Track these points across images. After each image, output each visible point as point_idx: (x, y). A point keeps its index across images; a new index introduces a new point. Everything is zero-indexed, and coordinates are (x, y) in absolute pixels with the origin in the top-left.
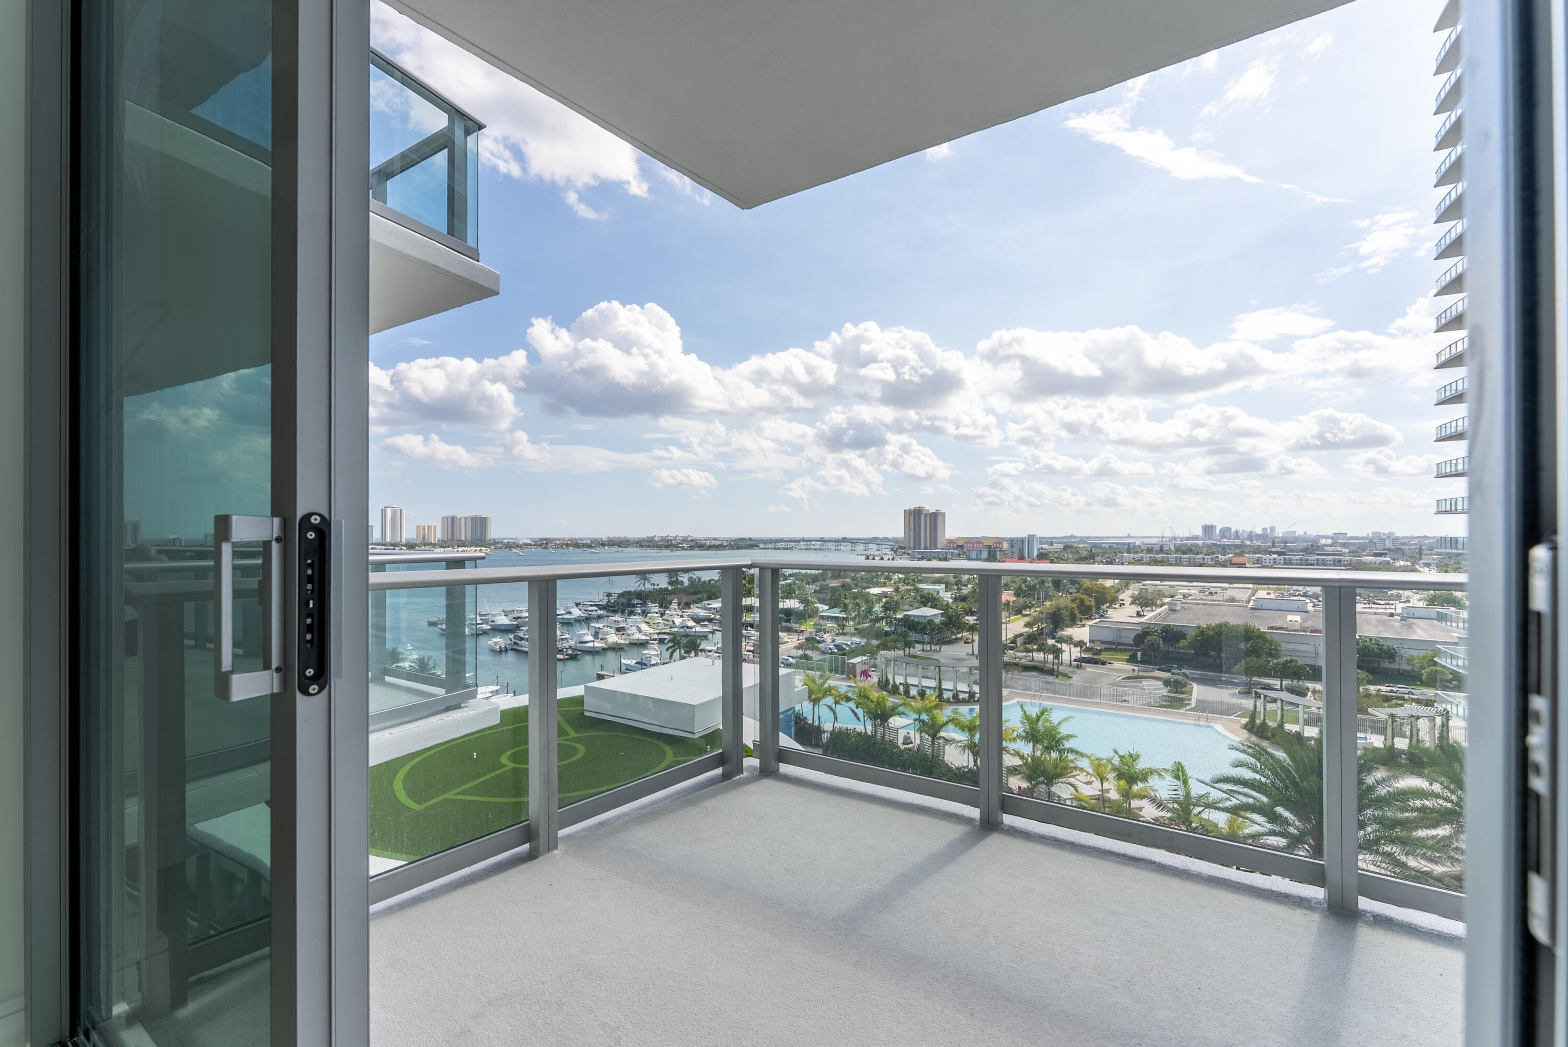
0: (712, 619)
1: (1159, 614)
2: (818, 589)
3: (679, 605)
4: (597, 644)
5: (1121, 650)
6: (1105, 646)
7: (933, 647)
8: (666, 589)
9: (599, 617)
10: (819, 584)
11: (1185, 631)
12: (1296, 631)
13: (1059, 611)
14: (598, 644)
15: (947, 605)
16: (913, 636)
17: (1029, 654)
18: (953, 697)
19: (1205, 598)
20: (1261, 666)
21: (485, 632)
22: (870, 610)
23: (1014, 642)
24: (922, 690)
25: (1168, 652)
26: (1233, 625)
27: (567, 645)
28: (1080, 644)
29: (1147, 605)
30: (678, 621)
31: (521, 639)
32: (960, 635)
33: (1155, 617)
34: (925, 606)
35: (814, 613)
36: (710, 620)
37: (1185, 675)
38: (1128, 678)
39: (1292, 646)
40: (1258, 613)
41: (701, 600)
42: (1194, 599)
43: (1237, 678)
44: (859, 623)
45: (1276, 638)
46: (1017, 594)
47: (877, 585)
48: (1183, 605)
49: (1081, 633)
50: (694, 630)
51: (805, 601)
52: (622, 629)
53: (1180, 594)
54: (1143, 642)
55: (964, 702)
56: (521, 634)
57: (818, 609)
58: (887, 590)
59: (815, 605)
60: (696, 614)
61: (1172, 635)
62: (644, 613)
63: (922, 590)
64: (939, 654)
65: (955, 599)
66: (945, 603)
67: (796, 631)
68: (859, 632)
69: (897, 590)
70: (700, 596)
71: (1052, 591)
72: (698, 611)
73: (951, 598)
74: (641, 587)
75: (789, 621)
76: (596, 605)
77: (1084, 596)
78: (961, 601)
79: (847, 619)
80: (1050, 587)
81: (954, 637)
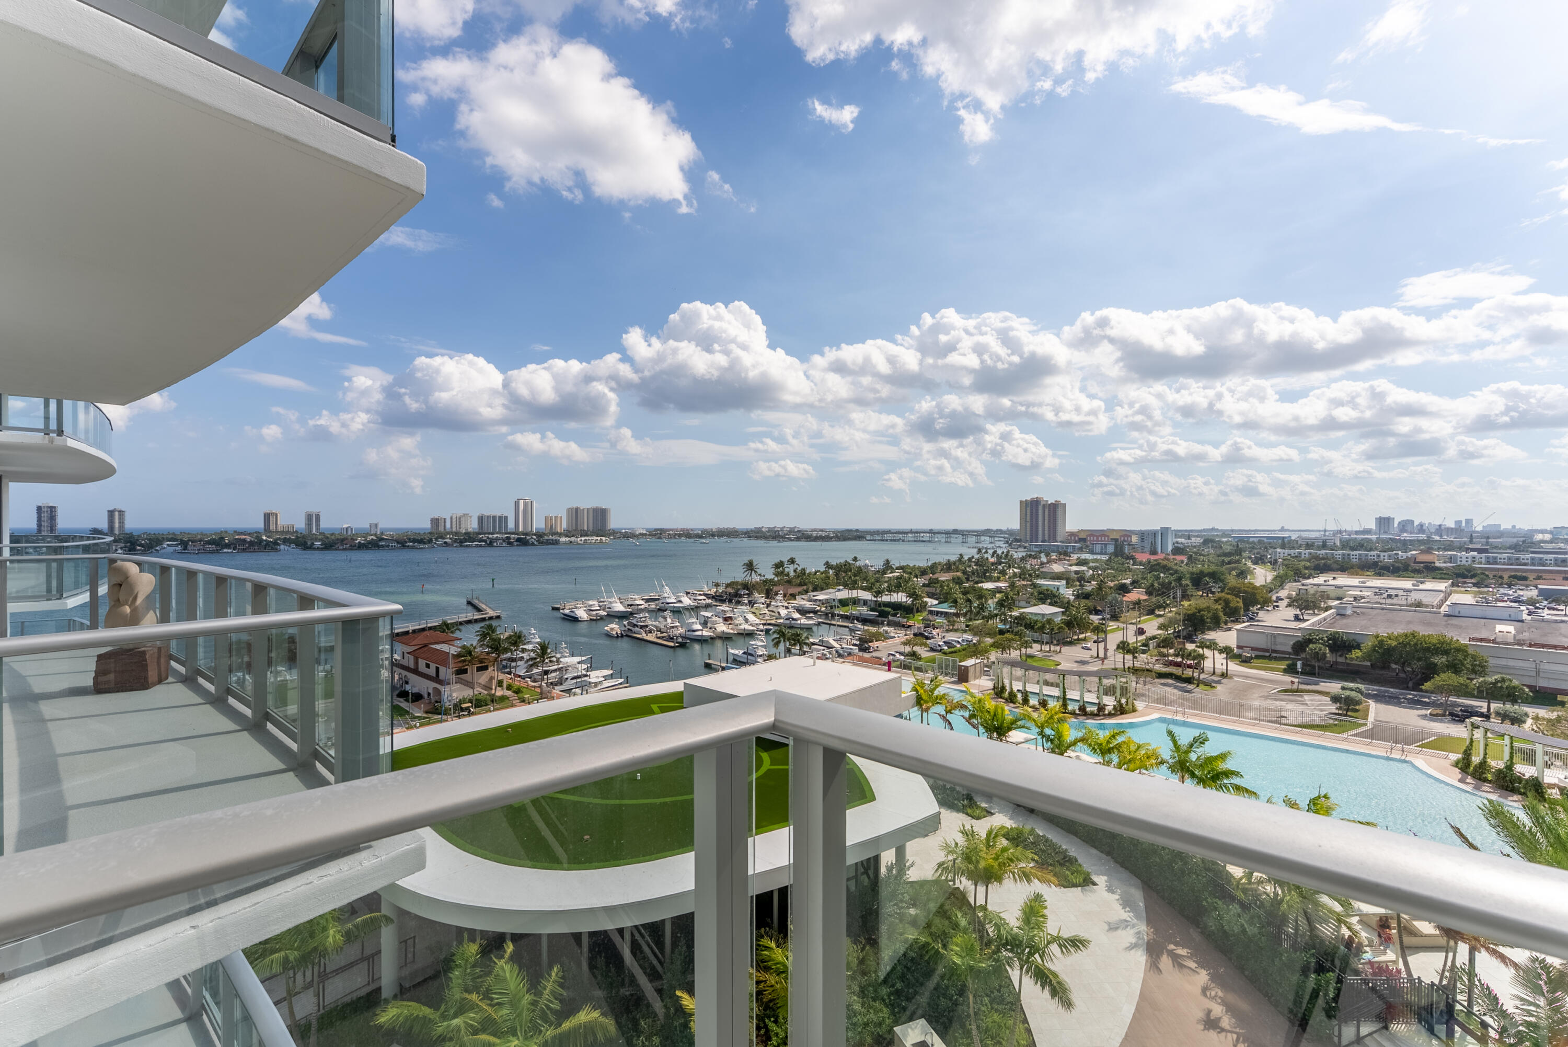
0: (818, 611)
1: (1325, 619)
2: (927, 582)
3: (785, 596)
5: (1276, 659)
6: (1256, 653)
7: (1053, 648)
8: (772, 580)
9: (707, 606)
10: (927, 577)
11: (1359, 639)
12: (1507, 644)
13: (1199, 612)
14: (706, 633)
15: (1069, 602)
16: (1029, 635)
17: (1163, 659)
18: (1080, 709)
19: (1383, 601)
20: (1462, 684)
21: (602, 618)
22: (982, 608)
23: (1144, 644)
24: (1044, 700)
25: (1339, 663)
26: (1424, 636)
27: (677, 634)
28: (1227, 651)
29: (1307, 608)
30: (783, 612)
31: (635, 626)
32: (1081, 636)
33: (1319, 622)
34: (1044, 603)
35: (922, 608)
36: (815, 612)
37: (1360, 691)
38: (1286, 691)
39: (1503, 662)
40: (1455, 621)
41: (806, 592)
42: (1368, 602)
43: (1429, 698)
44: (970, 620)
45: (1483, 654)
46: (1149, 593)
47: (990, 579)
48: (1355, 610)
49: (1227, 637)
50: (799, 622)
51: (913, 595)
52: (729, 619)
53: (1351, 596)
54: (1305, 651)
55: (1093, 715)
56: (634, 622)
57: (926, 603)
58: (1001, 585)
59: (924, 599)
60: (801, 606)
61: (1341, 644)
62: (751, 604)
63: (1040, 586)
64: (1060, 655)
65: (1077, 597)
66: (1066, 601)
67: (904, 626)
68: (969, 629)
69: (1012, 585)
70: (805, 587)
71: (1191, 590)
72: (803, 602)
73: (1073, 595)
74: (748, 578)
75: (895, 615)
76: (705, 595)
77: (1229, 596)
78: (1084, 598)
79: (957, 615)
80: (1188, 585)
81: (1076, 637)
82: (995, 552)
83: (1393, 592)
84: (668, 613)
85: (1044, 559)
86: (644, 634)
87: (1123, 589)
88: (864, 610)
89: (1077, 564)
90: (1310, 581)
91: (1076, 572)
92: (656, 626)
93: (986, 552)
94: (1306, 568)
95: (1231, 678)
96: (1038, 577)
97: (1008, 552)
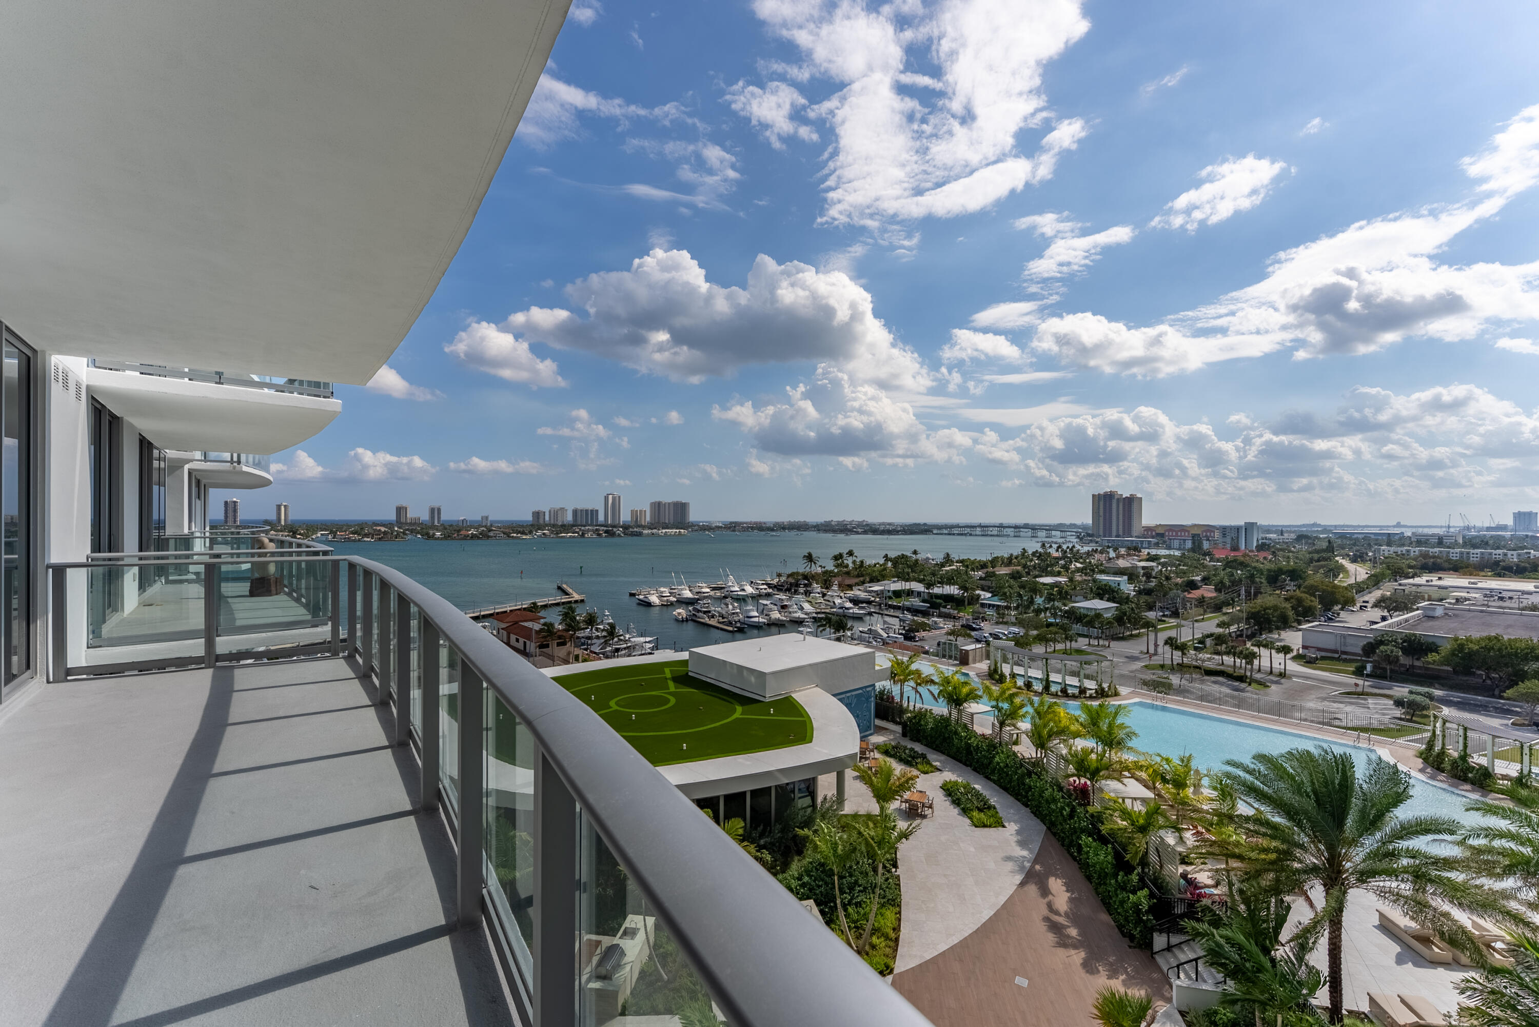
0: (872, 601)
1: (1406, 620)
2: (984, 576)
3: (840, 586)
4: (761, 620)
5: (1345, 661)
6: (1323, 654)
7: (1101, 642)
8: (830, 571)
9: (768, 595)
10: (985, 570)
11: (1439, 642)
13: (1264, 610)
14: (763, 620)
15: (1128, 598)
16: (1077, 628)
17: (1216, 657)
19: (1491, 604)
21: (672, 604)
22: (1032, 600)
23: (1202, 641)
24: (1029, 682)
25: (1413, 666)
26: (1510, 640)
27: (736, 619)
28: (1284, 649)
29: (1396, 609)
30: (838, 601)
31: (699, 611)
32: (1134, 632)
33: (1399, 624)
34: (1101, 599)
35: (974, 600)
36: (869, 602)
37: (1431, 697)
38: (1348, 693)
41: (863, 583)
42: (1470, 604)
44: (1021, 614)
46: (1218, 590)
47: (1050, 574)
48: (1447, 611)
49: (1294, 638)
50: (851, 611)
51: (964, 588)
52: (784, 607)
53: (1454, 597)
54: (1375, 652)
56: (698, 607)
57: (979, 596)
58: (1062, 579)
59: (977, 592)
60: (856, 596)
61: (1417, 647)
62: (807, 593)
63: (1101, 581)
64: (1108, 650)
65: (1140, 592)
66: (1124, 596)
67: (953, 617)
68: (1019, 623)
69: (1071, 580)
70: (862, 579)
71: (1266, 587)
72: (858, 593)
73: (1134, 591)
74: (808, 569)
75: (945, 607)
76: (767, 584)
77: (1303, 595)
78: (1146, 594)
79: (1008, 608)
80: (1261, 583)
81: (1128, 633)
82: (1059, 547)
83: (1504, 594)
84: (729, 600)
85: (1112, 554)
86: (707, 619)
87: (1192, 585)
88: (916, 602)
89: (1147, 560)
90: (1411, 581)
91: (1144, 568)
92: (719, 612)
93: (1051, 547)
94: (1410, 567)
95: (1290, 677)
96: (1102, 572)
97: (1074, 547)
